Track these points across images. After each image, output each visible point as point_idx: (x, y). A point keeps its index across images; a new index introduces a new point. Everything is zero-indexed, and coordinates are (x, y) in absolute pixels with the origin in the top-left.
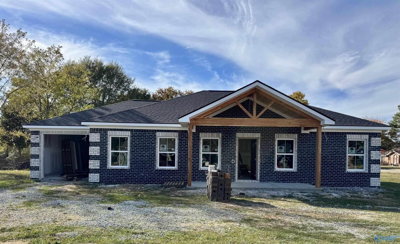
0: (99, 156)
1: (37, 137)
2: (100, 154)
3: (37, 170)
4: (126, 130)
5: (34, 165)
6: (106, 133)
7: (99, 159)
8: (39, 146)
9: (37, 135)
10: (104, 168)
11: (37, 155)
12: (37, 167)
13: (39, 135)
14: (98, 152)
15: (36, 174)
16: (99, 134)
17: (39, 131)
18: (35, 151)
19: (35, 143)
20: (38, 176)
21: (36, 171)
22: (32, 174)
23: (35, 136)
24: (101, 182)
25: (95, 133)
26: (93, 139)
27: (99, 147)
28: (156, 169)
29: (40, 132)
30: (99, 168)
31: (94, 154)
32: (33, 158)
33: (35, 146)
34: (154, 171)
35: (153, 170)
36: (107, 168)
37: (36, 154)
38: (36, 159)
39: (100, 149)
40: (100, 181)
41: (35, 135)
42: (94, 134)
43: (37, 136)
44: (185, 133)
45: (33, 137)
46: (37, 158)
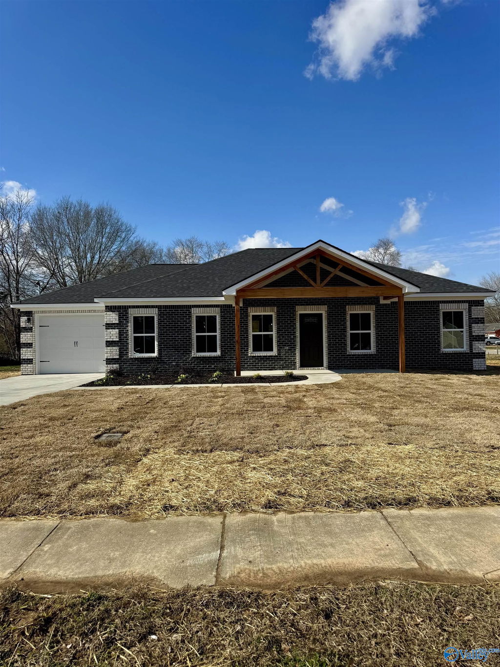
0: (117, 341)
1: (29, 320)
2: (119, 339)
4: (153, 307)
5: (27, 358)
6: (126, 311)
7: (117, 346)
8: (32, 332)
9: (29, 316)
10: (125, 358)
11: (29, 343)
12: (30, 359)
13: (32, 316)
14: (116, 337)
15: (29, 369)
16: (117, 313)
17: (32, 311)
18: (26, 338)
19: (26, 327)
20: (32, 371)
21: (29, 365)
22: (23, 370)
23: (26, 318)
25: (111, 311)
26: (109, 320)
27: (117, 331)
28: (193, 356)
30: (118, 357)
31: (111, 340)
32: (24, 348)
34: (190, 359)
36: (128, 357)
39: (119, 333)
44: (230, 308)
45: (24, 320)
46: (30, 348)
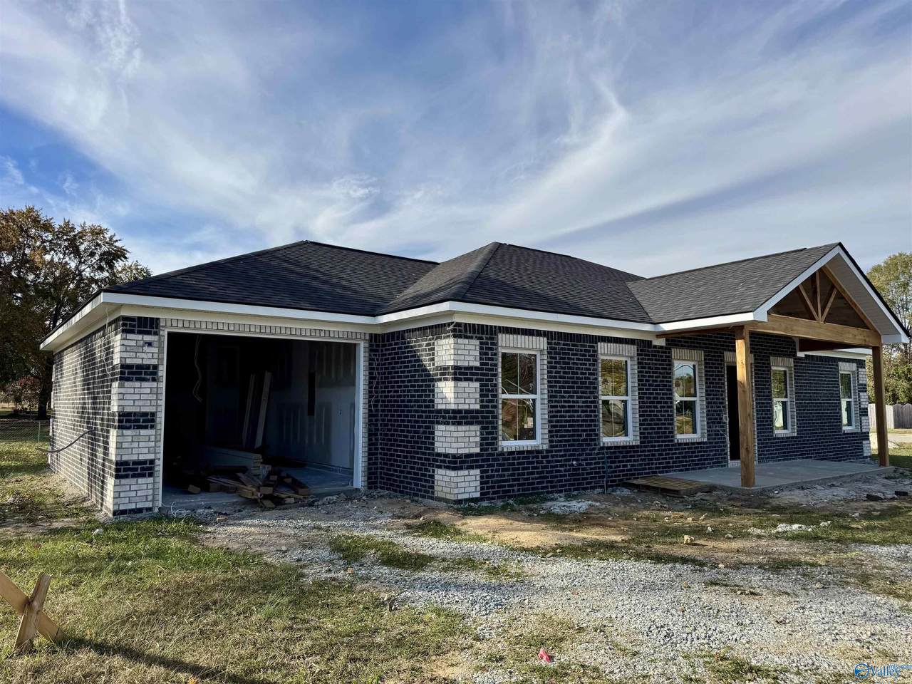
0: (477, 411)
1: (150, 344)
2: (481, 406)
3: (143, 476)
4: (539, 333)
5: (135, 457)
6: (493, 339)
7: (478, 423)
8: (154, 380)
9: (149, 333)
10: (490, 451)
11: (145, 414)
12: (144, 462)
13: (156, 334)
14: (476, 399)
15: (139, 493)
16: (477, 342)
17: (158, 319)
18: (137, 397)
19: (139, 366)
20: (150, 498)
21: (141, 480)
22: (122, 495)
23: (140, 337)
24: (484, 496)
25: (466, 337)
26: (462, 358)
27: (477, 384)
28: (602, 445)
29: (162, 324)
30: (478, 450)
31: (466, 407)
32: (129, 428)
33: (138, 380)
34: (596, 452)
35: (594, 449)
36: (496, 449)
37: (144, 410)
38: (143, 432)
39: (481, 390)
40: (481, 494)
41: (140, 332)
42: (466, 341)
43: (148, 338)
45: (133, 343)
46: (146, 427)
